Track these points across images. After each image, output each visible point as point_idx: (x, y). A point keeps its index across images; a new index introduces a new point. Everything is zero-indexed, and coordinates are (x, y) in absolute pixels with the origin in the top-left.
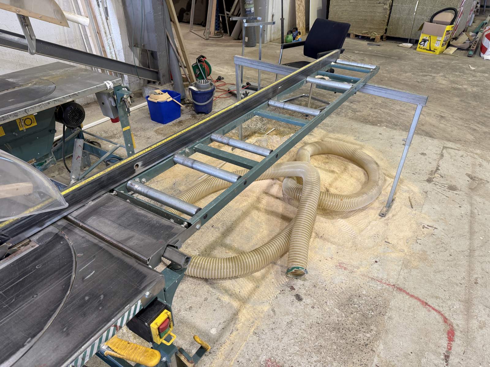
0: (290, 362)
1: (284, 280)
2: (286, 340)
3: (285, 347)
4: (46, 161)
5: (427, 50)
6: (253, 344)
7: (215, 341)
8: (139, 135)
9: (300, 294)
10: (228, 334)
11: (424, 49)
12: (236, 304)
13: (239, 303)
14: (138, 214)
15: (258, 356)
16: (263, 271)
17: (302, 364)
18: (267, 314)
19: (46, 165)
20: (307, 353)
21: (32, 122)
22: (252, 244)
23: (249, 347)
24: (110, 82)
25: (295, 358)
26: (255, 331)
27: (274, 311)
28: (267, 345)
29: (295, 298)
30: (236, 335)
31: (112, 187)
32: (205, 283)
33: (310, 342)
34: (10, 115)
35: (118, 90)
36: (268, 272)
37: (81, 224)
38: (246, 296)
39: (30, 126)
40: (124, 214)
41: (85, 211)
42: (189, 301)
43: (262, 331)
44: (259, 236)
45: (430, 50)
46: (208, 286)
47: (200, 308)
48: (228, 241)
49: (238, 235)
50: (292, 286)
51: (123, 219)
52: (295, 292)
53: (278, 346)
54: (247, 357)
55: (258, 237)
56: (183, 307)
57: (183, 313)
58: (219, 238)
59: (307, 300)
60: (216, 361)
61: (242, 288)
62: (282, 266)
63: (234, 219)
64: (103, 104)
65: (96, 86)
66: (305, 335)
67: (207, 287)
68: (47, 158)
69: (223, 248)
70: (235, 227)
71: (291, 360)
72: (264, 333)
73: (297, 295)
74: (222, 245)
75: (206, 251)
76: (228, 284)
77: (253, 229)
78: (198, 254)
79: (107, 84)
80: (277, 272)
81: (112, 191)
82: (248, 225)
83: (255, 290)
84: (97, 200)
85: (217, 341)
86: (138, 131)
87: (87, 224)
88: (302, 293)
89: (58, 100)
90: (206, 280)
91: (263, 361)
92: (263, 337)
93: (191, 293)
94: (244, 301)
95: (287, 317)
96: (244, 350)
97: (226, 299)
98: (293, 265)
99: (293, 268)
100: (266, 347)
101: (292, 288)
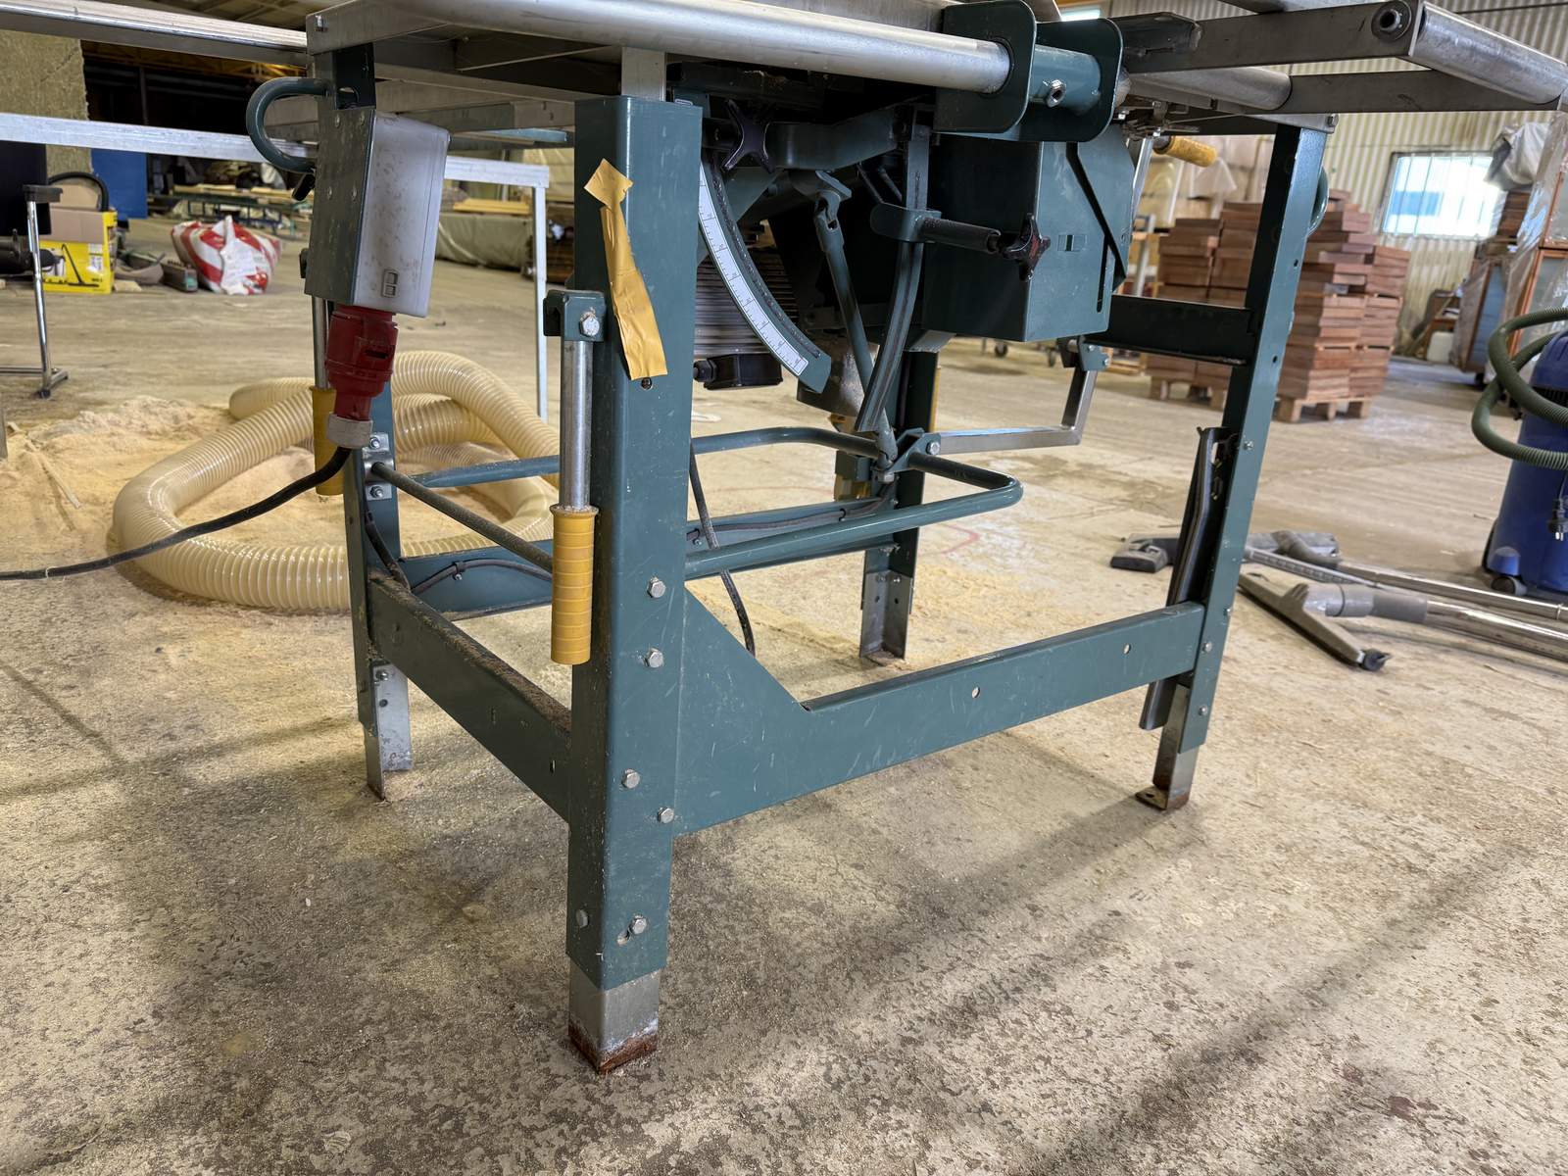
5: (71, 284)
11: (60, 283)
45: (81, 283)
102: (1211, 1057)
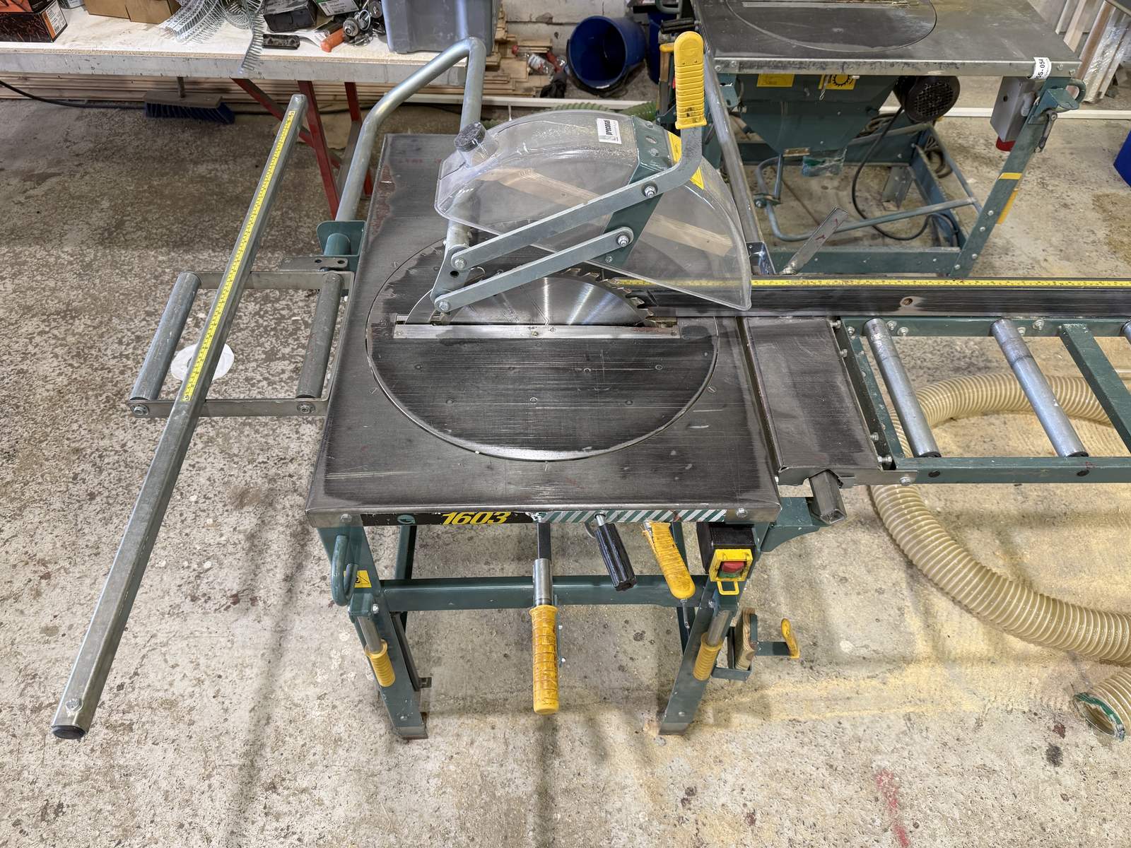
0: (920, 816)
1: (1062, 703)
2: (951, 782)
3: (936, 790)
4: (824, 162)
6: (889, 727)
7: (837, 662)
8: (1050, 188)
9: (1065, 754)
10: (864, 672)
12: (922, 646)
13: (929, 650)
14: (833, 387)
15: (877, 751)
16: (1033, 648)
17: (939, 841)
18: (961, 714)
20: (965, 840)
21: (846, 82)
22: (1066, 586)
23: (878, 725)
24: (1048, 64)
25: (936, 821)
26: (912, 715)
27: (979, 724)
28: (911, 754)
29: (1045, 749)
30: (874, 688)
31: (841, 313)
32: (903, 566)
33: (992, 833)
34: (814, 64)
35: (1055, 88)
36: (1038, 659)
37: (749, 344)
38: (953, 653)
39: (840, 88)
40: (816, 372)
41: (772, 326)
42: (851, 568)
43: (924, 728)
44: (1099, 584)
46: (904, 575)
47: (859, 594)
48: (1021, 537)
49: (1053, 545)
50: (1063, 727)
51: (808, 379)
52: (1056, 740)
53: (928, 775)
54: (860, 733)
55: (1095, 584)
56: (834, 567)
57: (825, 575)
58: (1008, 516)
59: (1067, 776)
60: (809, 687)
61: (960, 634)
62: (1084, 677)
63: (1081, 507)
64: (1005, 99)
65: (1008, 62)
66: (995, 815)
67: (900, 575)
68: (829, 157)
69: (997, 542)
70: (1065, 525)
71: (926, 816)
72: (924, 734)
73: (1057, 749)
74: (999, 534)
75: (958, 517)
76: (941, 605)
77: (1099, 561)
78: (939, 509)
79: (1038, 65)
80: (1061, 676)
81: (836, 318)
82: (1097, 543)
83: (980, 660)
84: (801, 321)
85: (837, 664)
86: (1059, 176)
87: (755, 351)
88: (1072, 755)
89: (913, 64)
90: (910, 564)
91: (878, 766)
92: (917, 737)
93: (867, 559)
94: (942, 656)
95: (993, 756)
96: (866, 721)
97: (914, 623)
98: (1105, 696)
99: (1097, 702)
100: (906, 754)
101: (1060, 730)
102: (300, 567)
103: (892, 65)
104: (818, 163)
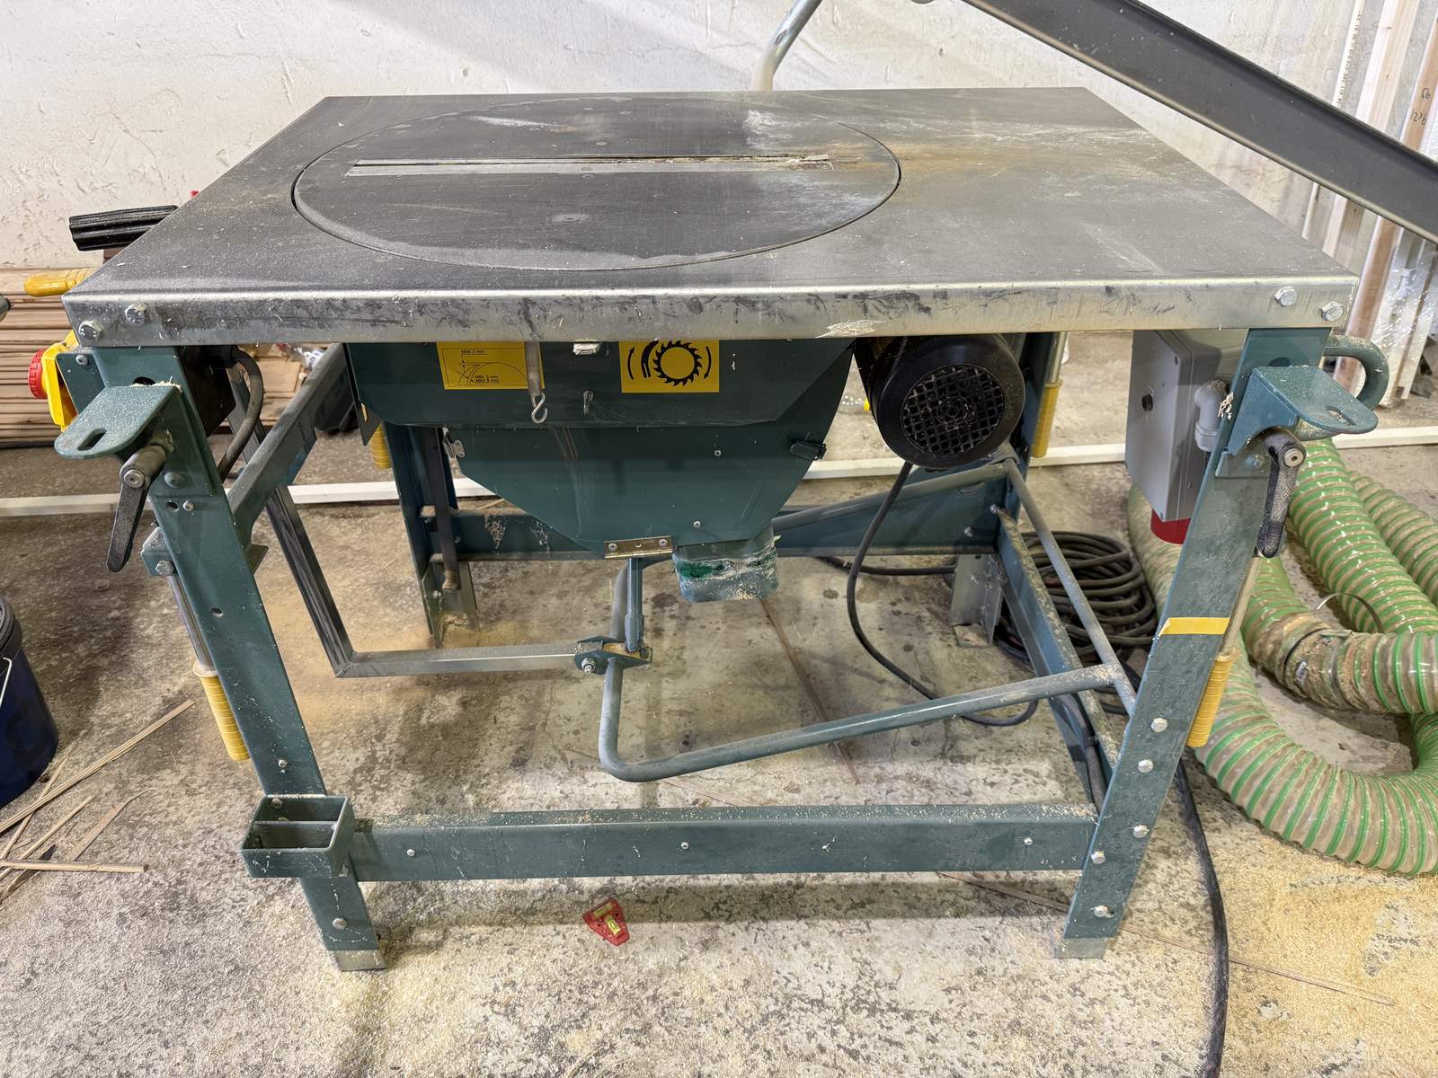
4: (720, 568)
19: (716, 583)
21: (696, 371)
35: (1281, 362)
64: (1147, 402)
65: (1102, 283)
68: (730, 555)
103: (696, 305)
104: (707, 570)
